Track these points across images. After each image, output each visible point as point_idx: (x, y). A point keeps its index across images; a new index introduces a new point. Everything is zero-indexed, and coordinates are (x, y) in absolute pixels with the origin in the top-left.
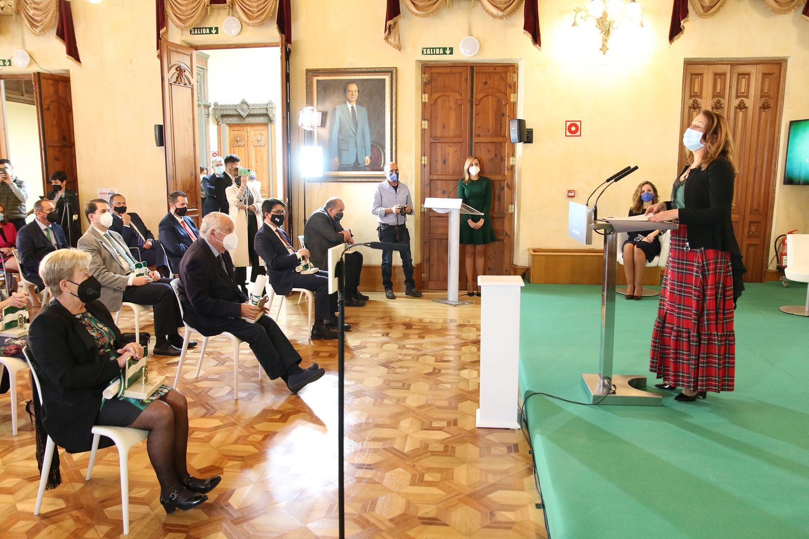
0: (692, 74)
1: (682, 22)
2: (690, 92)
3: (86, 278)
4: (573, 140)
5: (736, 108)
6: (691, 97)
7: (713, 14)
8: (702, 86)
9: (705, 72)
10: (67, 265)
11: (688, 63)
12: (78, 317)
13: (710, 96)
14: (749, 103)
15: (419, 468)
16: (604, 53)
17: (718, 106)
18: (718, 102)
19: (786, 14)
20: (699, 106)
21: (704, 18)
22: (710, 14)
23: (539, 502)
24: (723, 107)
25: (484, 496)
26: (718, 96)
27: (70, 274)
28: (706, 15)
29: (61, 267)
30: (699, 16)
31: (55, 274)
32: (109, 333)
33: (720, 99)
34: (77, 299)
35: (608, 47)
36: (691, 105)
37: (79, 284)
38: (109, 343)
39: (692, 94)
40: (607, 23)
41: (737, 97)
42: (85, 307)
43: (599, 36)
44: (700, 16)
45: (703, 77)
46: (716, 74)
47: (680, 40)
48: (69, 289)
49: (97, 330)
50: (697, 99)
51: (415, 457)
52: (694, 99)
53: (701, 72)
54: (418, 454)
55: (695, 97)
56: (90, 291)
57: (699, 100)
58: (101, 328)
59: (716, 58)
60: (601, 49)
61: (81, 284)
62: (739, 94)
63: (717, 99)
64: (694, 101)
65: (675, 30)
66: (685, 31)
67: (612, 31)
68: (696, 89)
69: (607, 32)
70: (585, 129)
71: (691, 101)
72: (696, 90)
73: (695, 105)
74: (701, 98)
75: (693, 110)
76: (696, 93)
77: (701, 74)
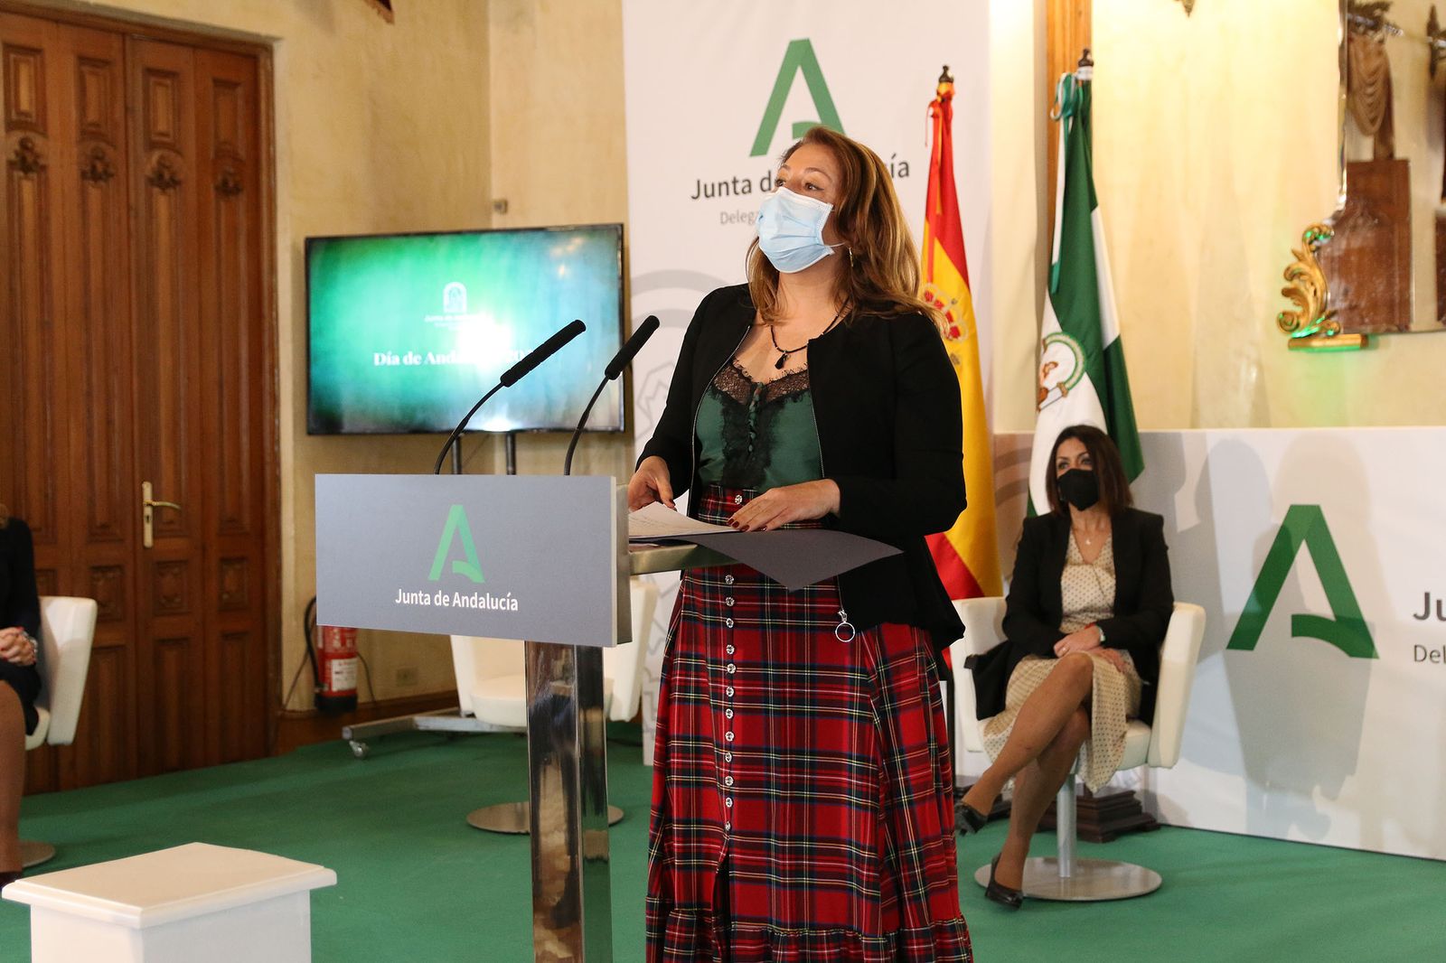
0: (10, 48)
2: (8, 111)
5: (151, 182)
6: (10, 127)
8: (44, 95)
9: (50, 46)
13: (73, 133)
14: (186, 167)
17: (100, 167)
18: (97, 156)
20: (42, 162)
24: (112, 175)
26: (97, 136)
33: (103, 145)
36: (13, 157)
39: (14, 117)
41: (152, 146)
45: (43, 62)
46: (83, 61)
50: (31, 135)
52: (20, 135)
53: (34, 44)
55: (25, 130)
57: (38, 141)
62: (157, 138)
63: (93, 144)
64: (22, 144)
68: (26, 102)
71: (13, 144)
72: (26, 105)
73: (30, 159)
74: (44, 134)
75: (21, 174)
76: (26, 114)
77: (35, 51)
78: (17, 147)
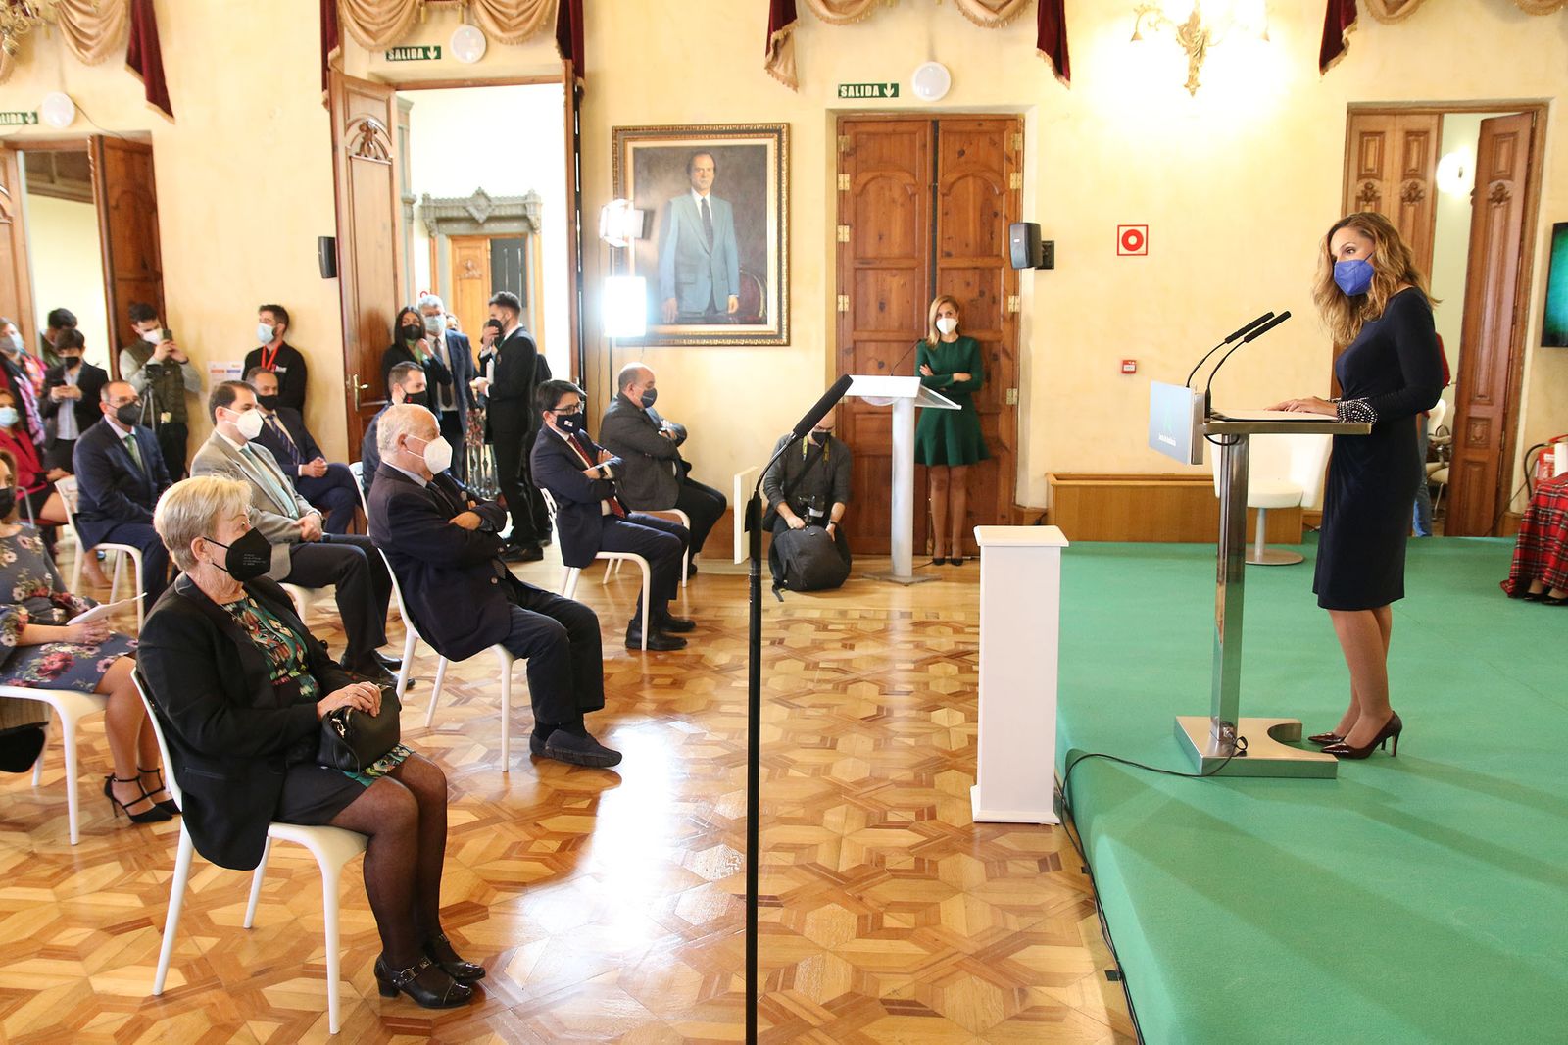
0: (1363, 134)
1: (1345, 32)
2: (1360, 168)
3: (242, 534)
4: (1133, 262)
6: (1360, 177)
7: (1405, 16)
8: (1383, 157)
9: (1388, 129)
10: (204, 508)
11: (1356, 112)
12: (230, 608)
13: (1399, 175)
15: (871, 903)
16: (1193, 94)
17: (1414, 195)
18: (1414, 187)
19: (1547, 14)
20: (1377, 195)
21: (1388, 24)
22: (1398, 16)
23: (1113, 967)
24: (1422, 198)
25: (1004, 956)
26: (1413, 177)
27: (211, 525)
28: (1390, 19)
29: (192, 514)
30: (1378, 20)
31: (181, 527)
32: (293, 639)
33: (1417, 181)
34: (225, 576)
35: (1199, 81)
36: (1360, 194)
37: (228, 545)
38: (296, 658)
39: (1363, 172)
40: (1200, 35)
42: (243, 588)
43: (1182, 60)
44: (1380, 19)
45: (1384, 138)
46: (1409, 133)
47: (1340, 67)
48: (209, 555)
49: (270, 633)
50: (1372, 181)
51: (860, 881)
52: (1366, 181)
53: (1379, 130)
54: (865, 875)
55: (1369, 178)
56: (251, 560)
57: (1376, 184)
58: (278, 630)
59: (1410, 103)
60: (1186, 86)
61: (232, 545)
63: (1411, 181)
64: (1366, 186)
65: (1332, 48)
66: (1351, 50)
67: (1208, 50)
68: (1371, 163)
69: (1200, 53)
70: (1155, 242)
71: (1361, 186)
72: (1371, 165)
73: (1369, 194)
74: (1380, 179)
75: (1365, 203)
76: (1371, 170)
77: (1381, 134)
78: (1364, 189)
